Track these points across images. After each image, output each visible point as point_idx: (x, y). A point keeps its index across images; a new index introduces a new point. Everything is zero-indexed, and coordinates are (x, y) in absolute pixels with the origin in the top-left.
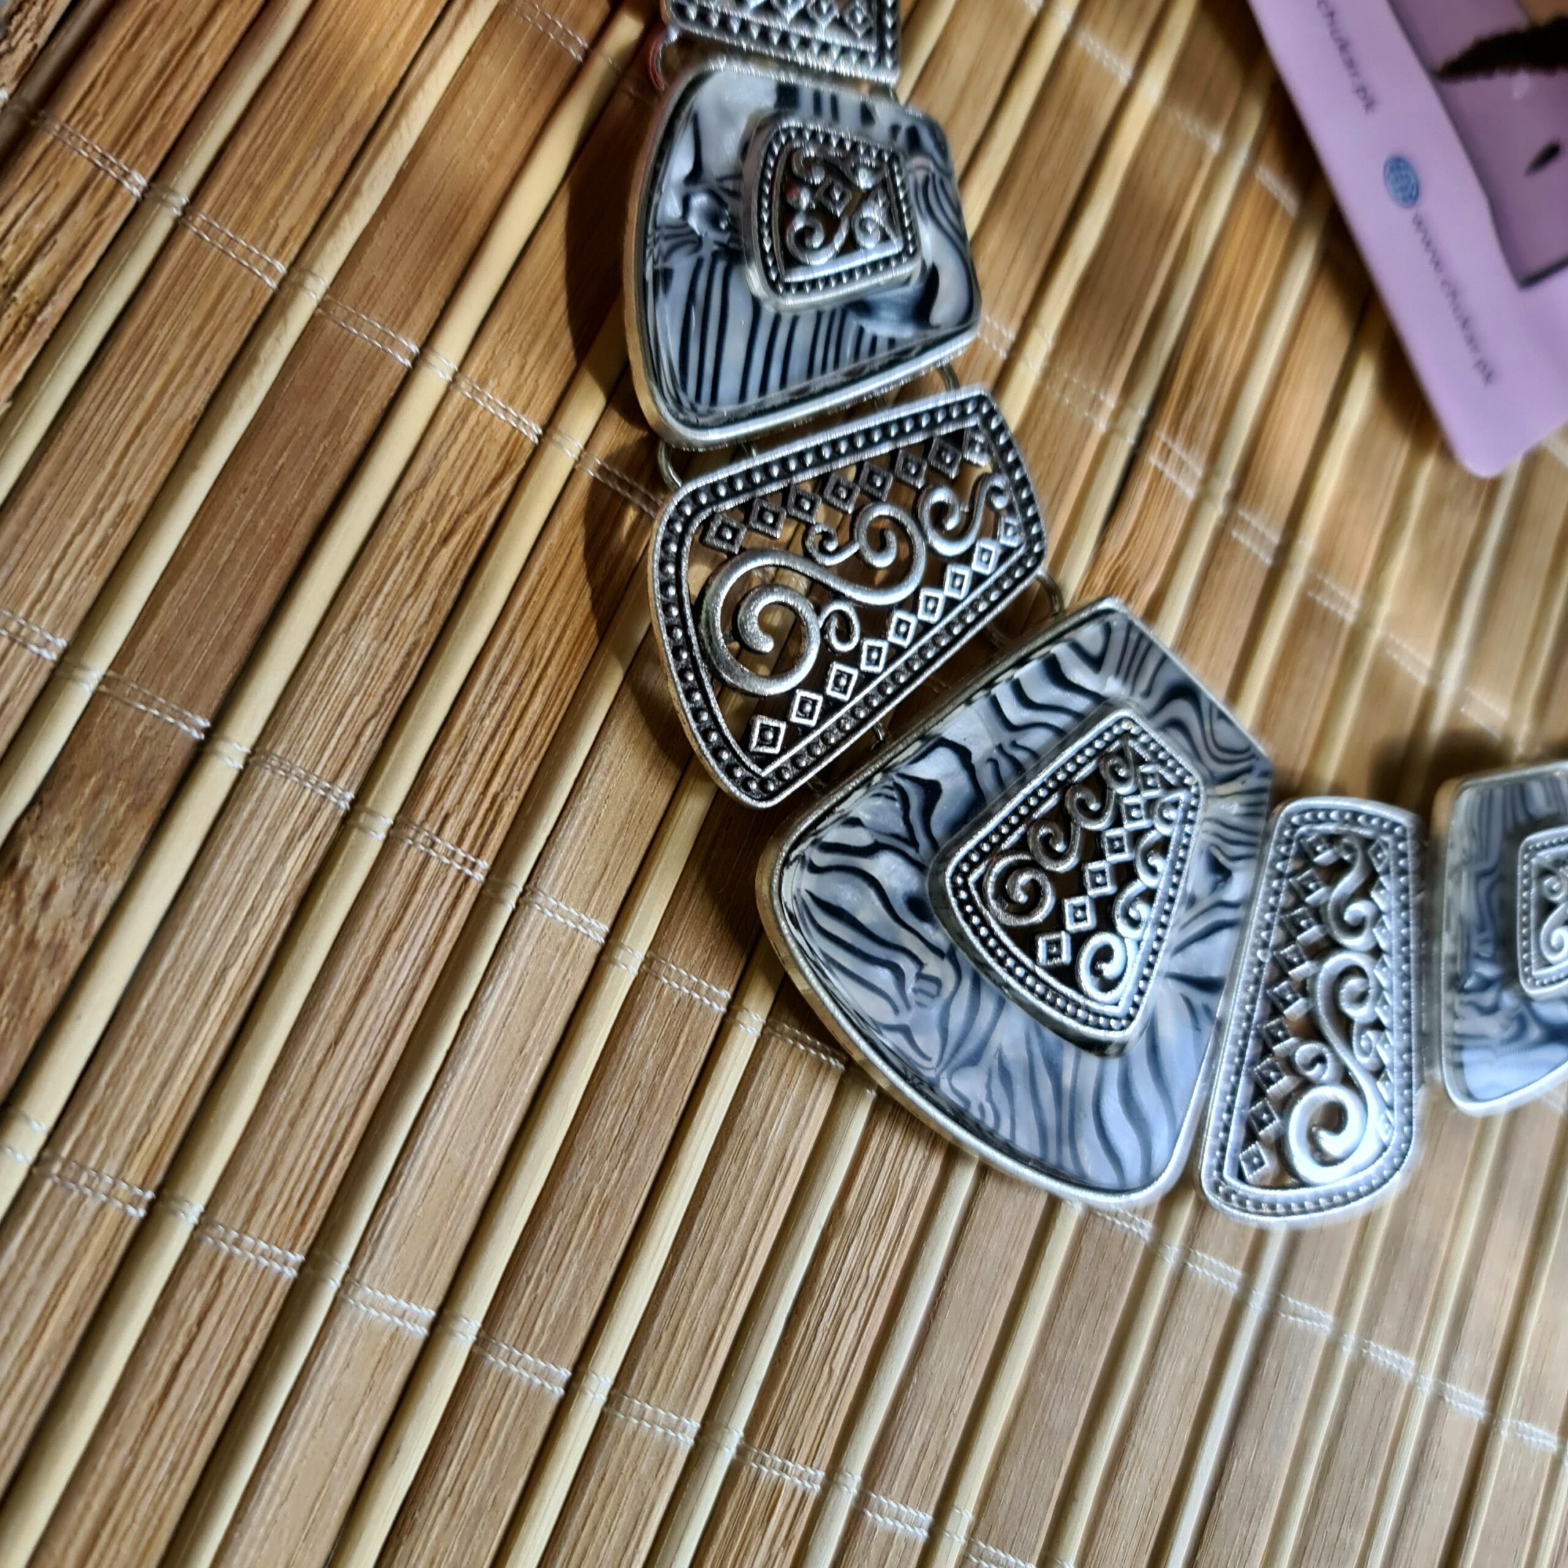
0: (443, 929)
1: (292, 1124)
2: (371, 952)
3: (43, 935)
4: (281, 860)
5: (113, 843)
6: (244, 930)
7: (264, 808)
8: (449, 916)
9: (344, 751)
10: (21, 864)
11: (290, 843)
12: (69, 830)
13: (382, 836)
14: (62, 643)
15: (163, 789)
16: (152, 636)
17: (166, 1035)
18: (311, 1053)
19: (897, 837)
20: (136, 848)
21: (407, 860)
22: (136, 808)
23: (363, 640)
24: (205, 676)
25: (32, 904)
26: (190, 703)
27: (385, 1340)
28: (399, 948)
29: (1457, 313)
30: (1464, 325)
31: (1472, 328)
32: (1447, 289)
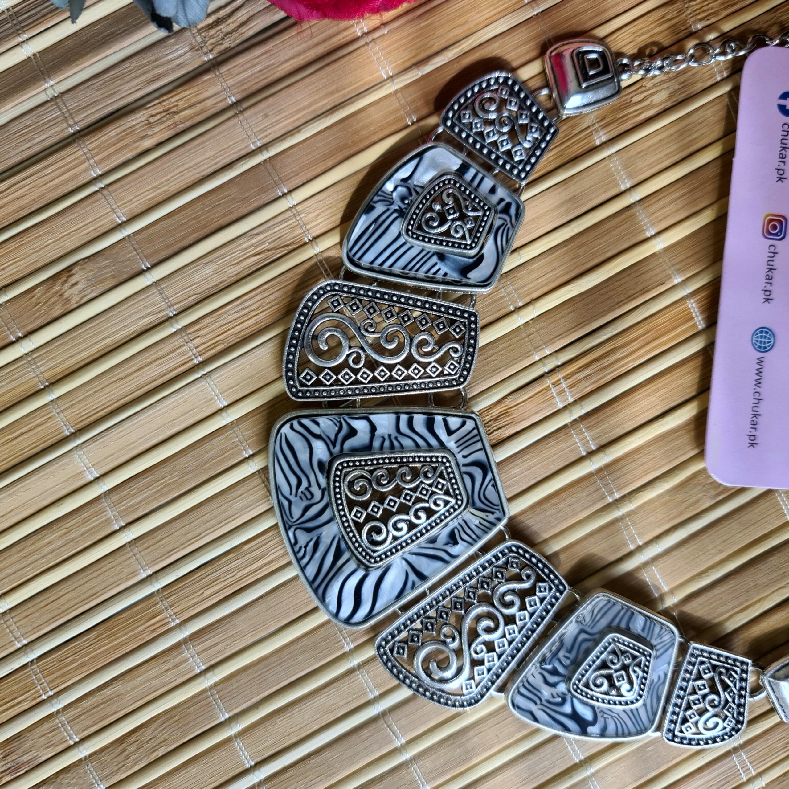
0: (175, 369)
1: (95, 392)
2: (149, 360)
3: (66, 295)
4: (143, 317)
5: (101, 282)
6: (120, 330)
7: (147, 300)
8: (179, 366)
9: (182, 298)
10: (73, 272)
11: (148, 314)
12: (91, 271)
13: (174, 330)
14: (124, 219)
15: (125, 276)
16: (150, 231)
17: (80, 344)
18: (113, 377)
19: (329, 438)
20: (107, 288)
21: (178, 341)
22: (114, 277)
23: (209, 270)
24: (156, 252)
25: (68, 285)
26: (147, 257)
27: (79, 471)
28: (158, 365)
29: (755, 409)
30: (755, 416)
31: (760, 419)
32: (757, 396)
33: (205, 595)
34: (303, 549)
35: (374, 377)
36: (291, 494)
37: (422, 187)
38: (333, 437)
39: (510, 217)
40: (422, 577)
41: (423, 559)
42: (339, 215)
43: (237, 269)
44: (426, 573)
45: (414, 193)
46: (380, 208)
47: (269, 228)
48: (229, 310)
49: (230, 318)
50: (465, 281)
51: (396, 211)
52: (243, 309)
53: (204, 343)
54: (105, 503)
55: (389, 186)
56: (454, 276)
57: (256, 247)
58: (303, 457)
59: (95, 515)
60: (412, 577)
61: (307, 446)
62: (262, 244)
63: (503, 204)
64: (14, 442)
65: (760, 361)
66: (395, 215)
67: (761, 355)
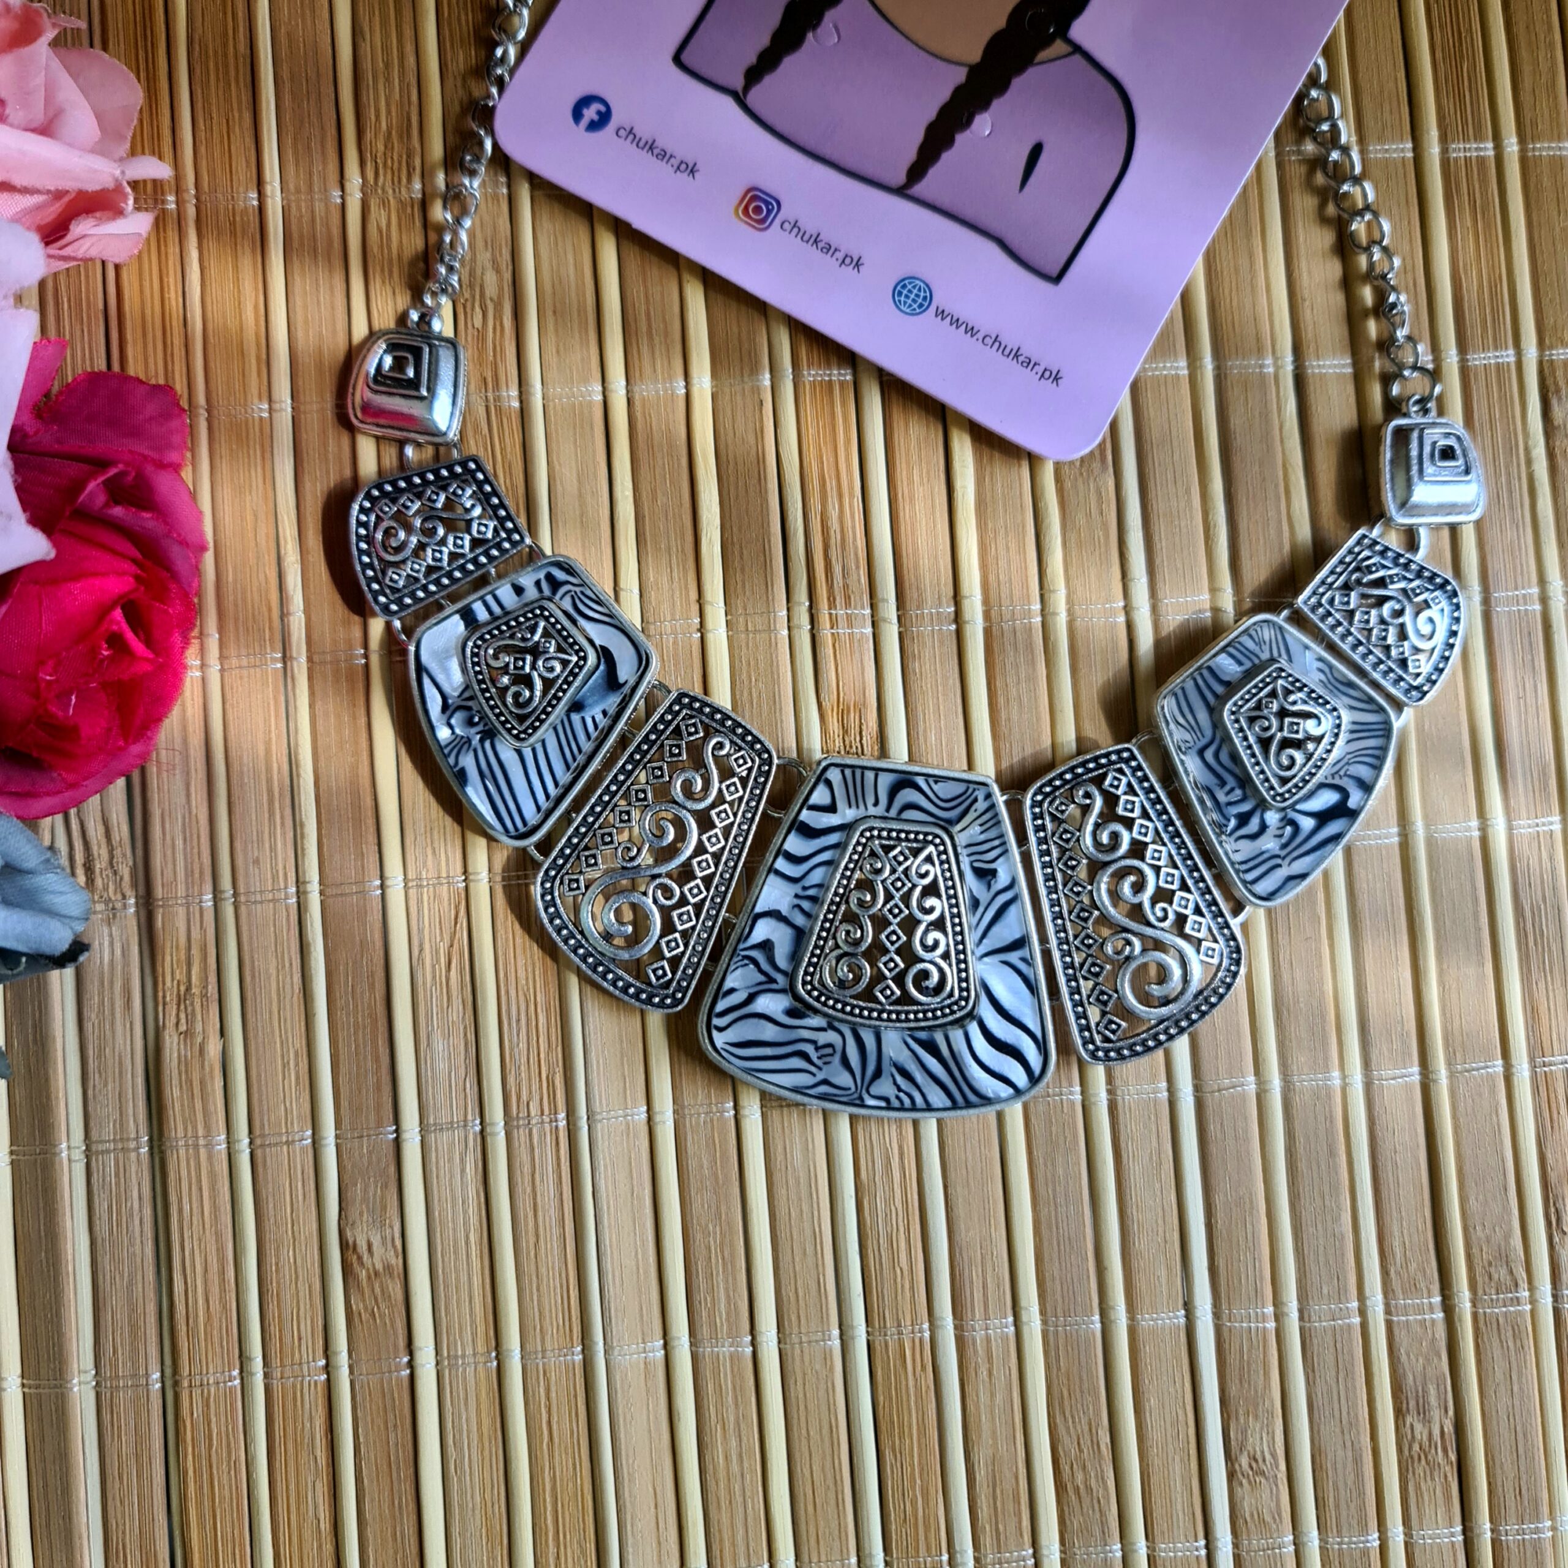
0: (558, 1158)
1: (538, 1290)
2: (529, 1190)
3: (379, 1266)
4: (463, 1171)
5: (384, 1208)
6: (465, 1212)
7: (441, 1153)
8: (558, 1151)
9: (462, 1102)
10: (351, 1242)
11: (462, 1161)
12: (361, 1214)
13: (503, 1133)
14: (309, 1133)
15: (392, 1169)
16: (344, 1104)
17: (458, 1279)
18: (528, 1253)
19: (760, 984)
20: (396, 1203)
21: (521, 1136)
22: (385, 1186)
23: (439, 1045)
24: (378, 1107)
25: (365, 1257)
26: (379, 1124)
27: (642, 1366)
28: (542, 1180)
29: (1007, 352)
30: (1016, 356)
31: (1025, 351)
32: (989, 341)
33: (905, 1268)
34: (902, 1095)
35: (703, 879)
36: (814, 1075)
37: (467, 687)
38: (762, 978)
39: (568, 582)
40: (1020, 943)
41: (995, 929)
42: (448, 820)
43: (457, 1002)
44: (1017, 935)
45: (470, 703)
46: (468, 762)
47: (420, 931)
48: (510, 1041)
49: (523, 1045)
50: (626, 689)
51: (482, 741)
52: (518, 1021)
53: (541, 1100)
54: (706, 1350)
55: (443, 734)
56: (612, 702)
57: (438, 961)
58: (769, 1032)
59: (716, 1373)
60: (1014, 957)
61: (755, 1021)
62: (438, 952)
63: (544, 585)
64: (556, 1440)
65: (941, 314)
66: (487, 744)
67: (933, 308)
